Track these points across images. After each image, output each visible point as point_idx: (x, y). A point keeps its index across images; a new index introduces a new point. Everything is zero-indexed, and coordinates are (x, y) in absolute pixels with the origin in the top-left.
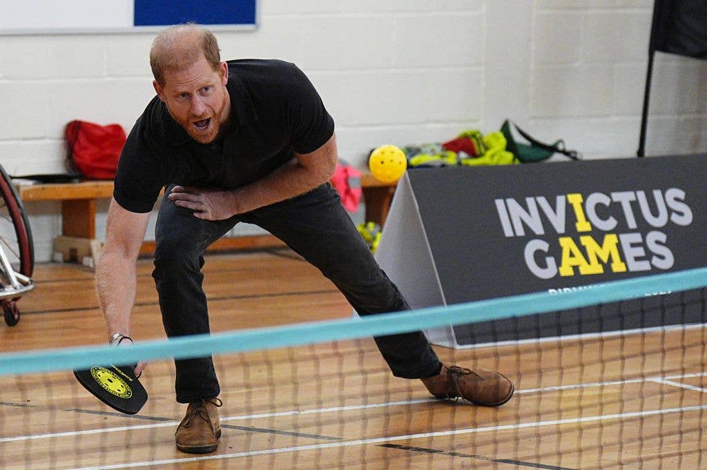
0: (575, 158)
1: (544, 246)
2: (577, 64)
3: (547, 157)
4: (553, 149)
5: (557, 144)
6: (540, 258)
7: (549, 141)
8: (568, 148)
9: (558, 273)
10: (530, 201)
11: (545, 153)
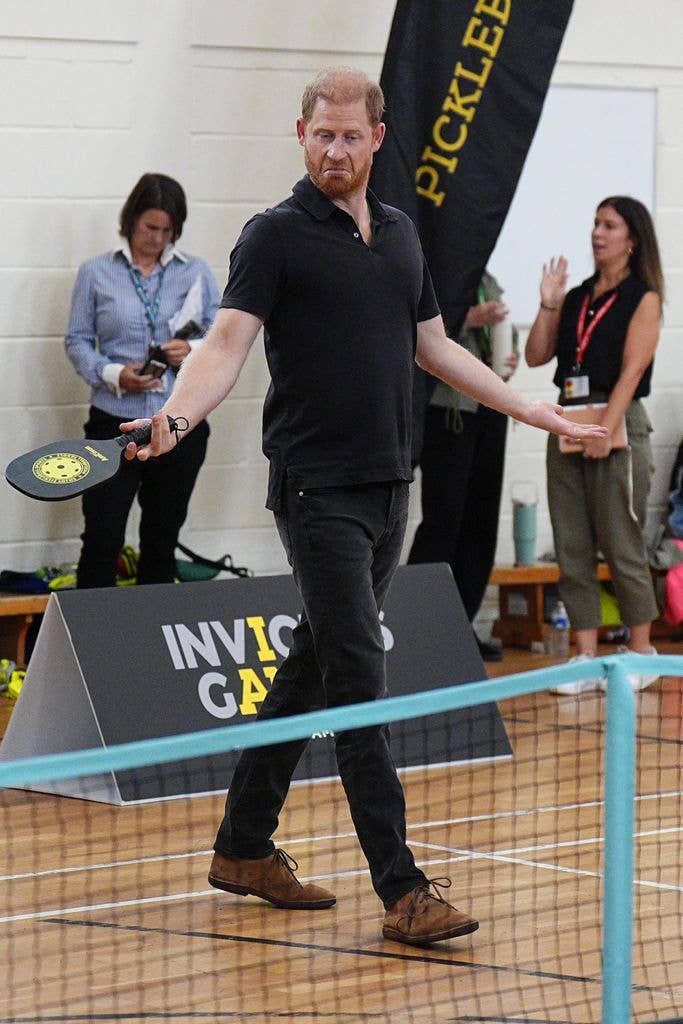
0: (245, 576)
1: (222, 680)
2: (243, 465)
3: (215, 575)
4: (219, 566)
5: (224, 559)
6: (217, 694)
7: (215, 558)
8: (237, 565)
9: (239, 711)
10: (203, 627)
11: (211, 571)
